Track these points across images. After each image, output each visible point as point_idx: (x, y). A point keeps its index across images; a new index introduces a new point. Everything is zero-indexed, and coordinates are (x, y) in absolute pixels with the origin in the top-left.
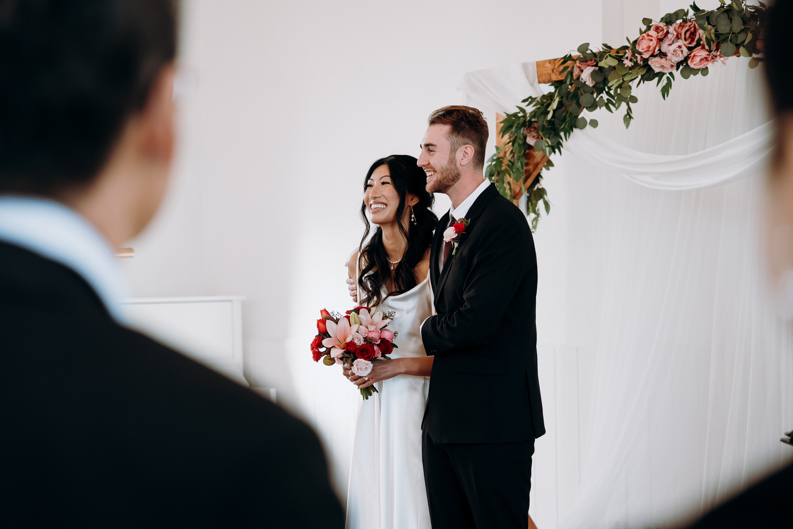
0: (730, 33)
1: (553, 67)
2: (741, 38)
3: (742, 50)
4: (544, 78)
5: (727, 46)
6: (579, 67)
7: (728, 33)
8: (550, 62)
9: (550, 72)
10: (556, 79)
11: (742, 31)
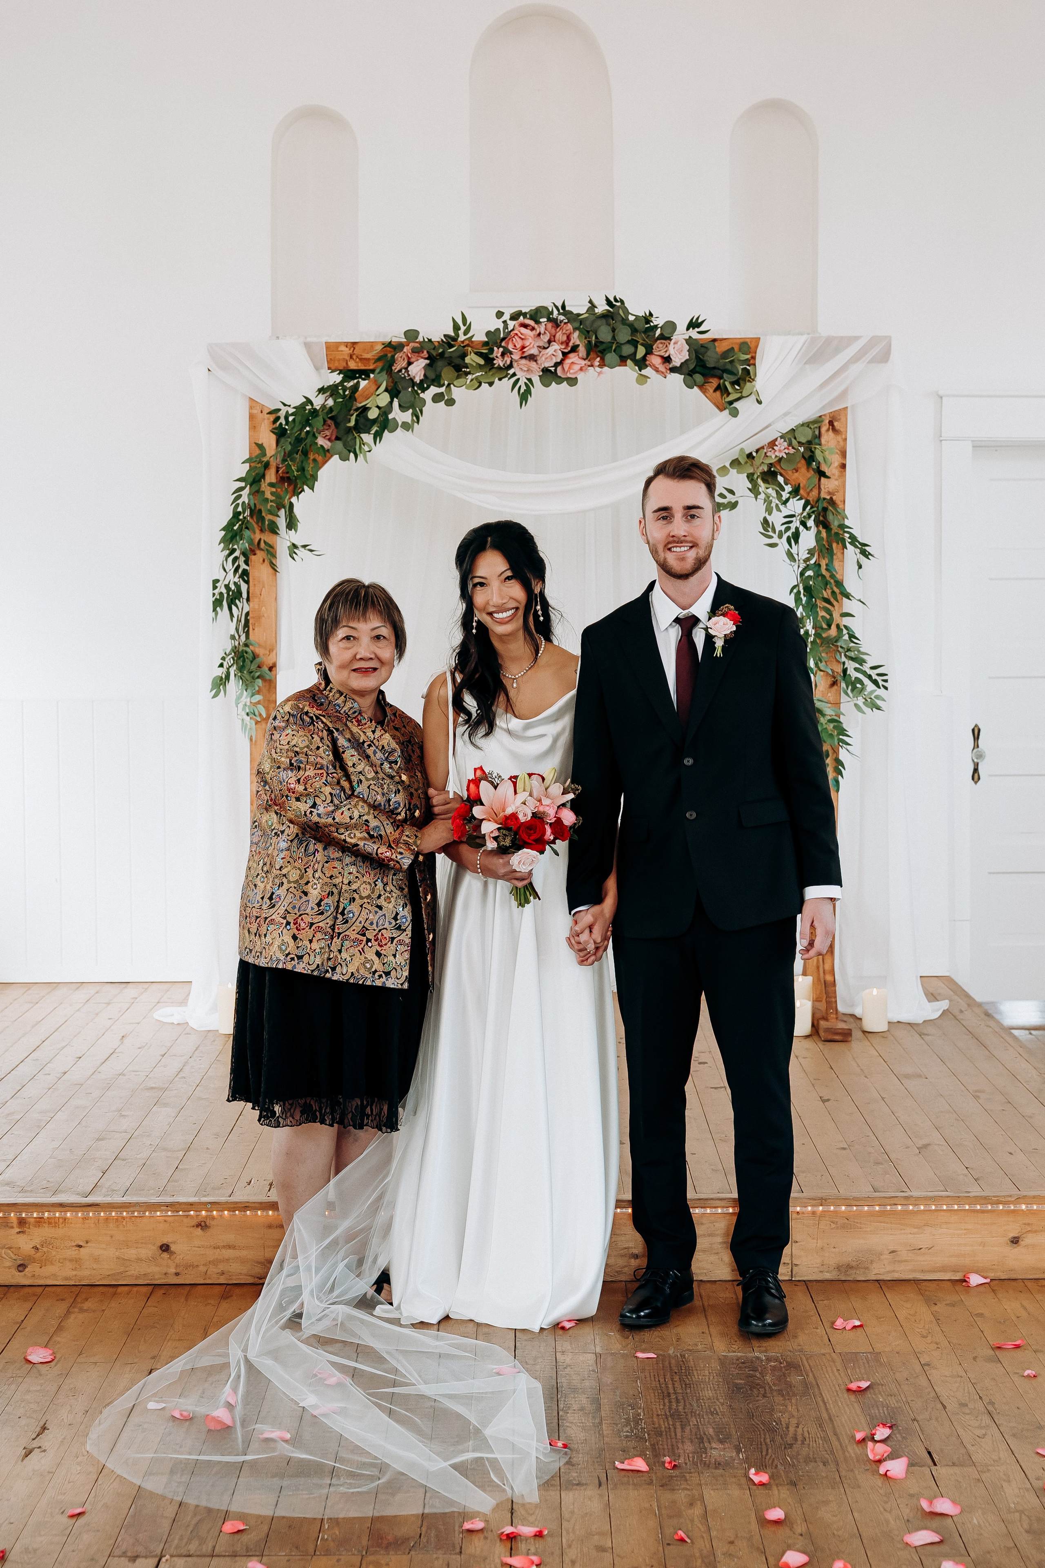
0: (613, 343)
1: (351, 351)
2: (627, 350)
3: (629, 362)
4: (337, 364)
5: (611, 357)
6: (409, 358)
7: (609, 342)
8: (346, 344)
9: (348, 358)
10: (356, 368)
11: (628, 342)
